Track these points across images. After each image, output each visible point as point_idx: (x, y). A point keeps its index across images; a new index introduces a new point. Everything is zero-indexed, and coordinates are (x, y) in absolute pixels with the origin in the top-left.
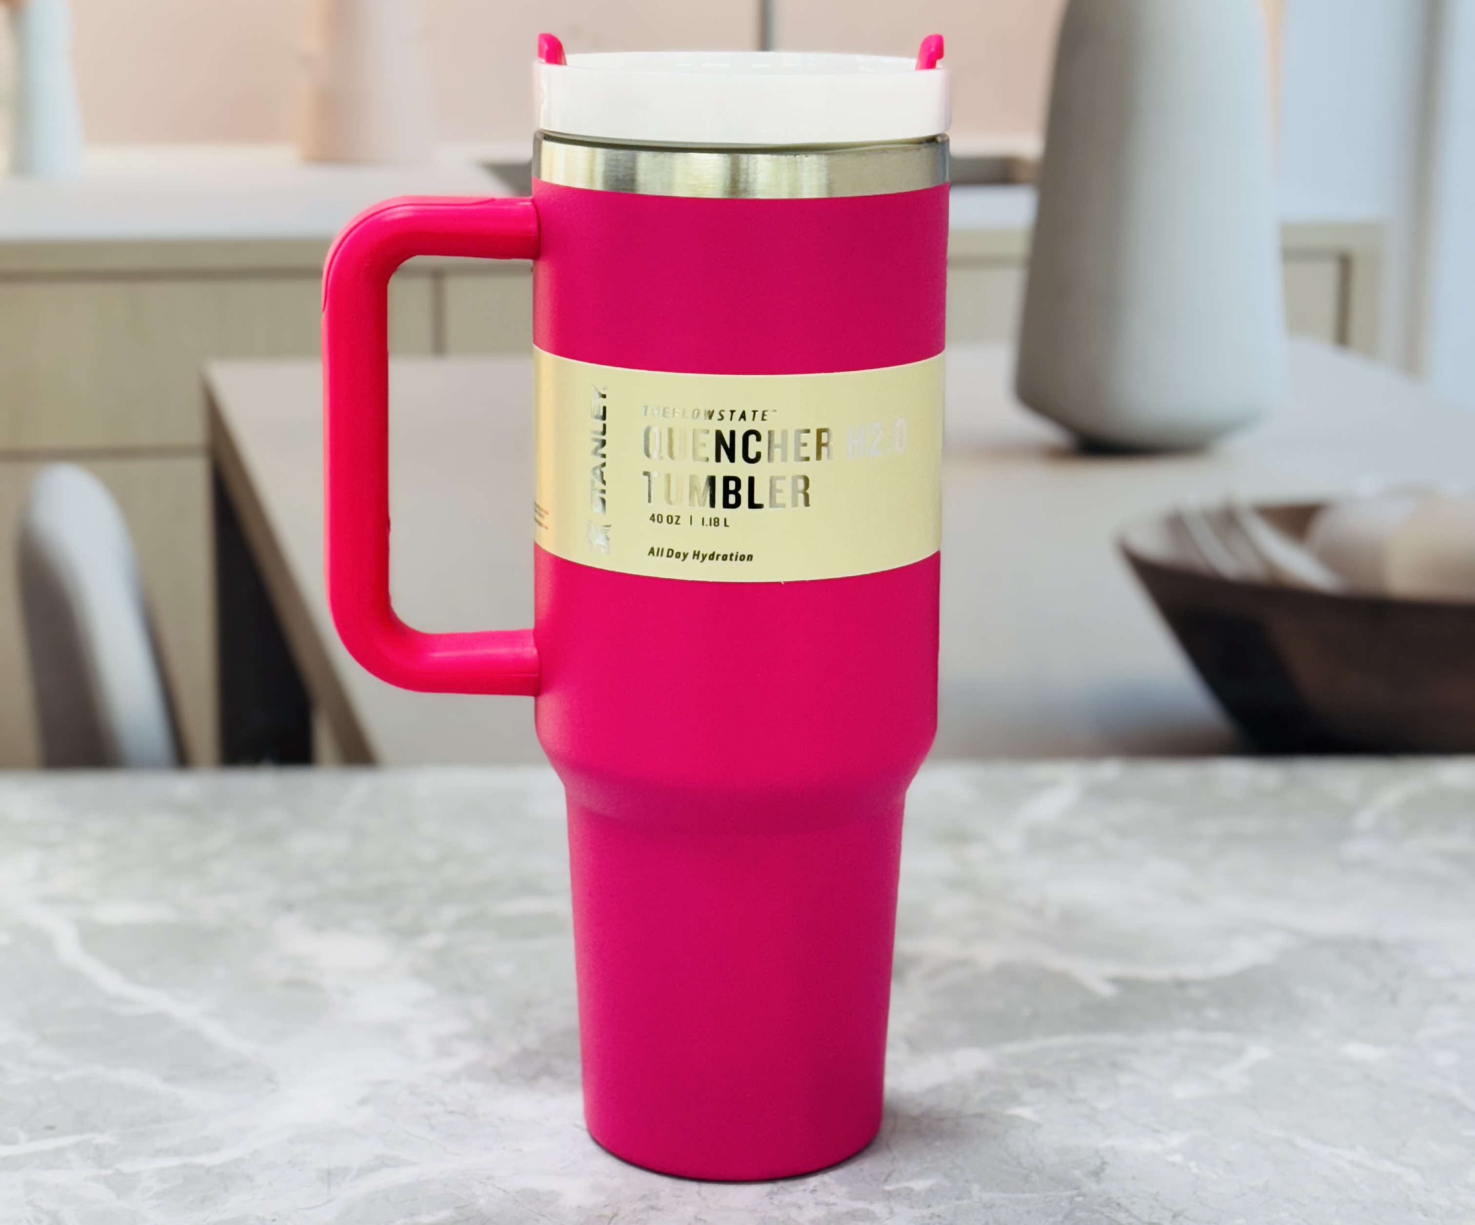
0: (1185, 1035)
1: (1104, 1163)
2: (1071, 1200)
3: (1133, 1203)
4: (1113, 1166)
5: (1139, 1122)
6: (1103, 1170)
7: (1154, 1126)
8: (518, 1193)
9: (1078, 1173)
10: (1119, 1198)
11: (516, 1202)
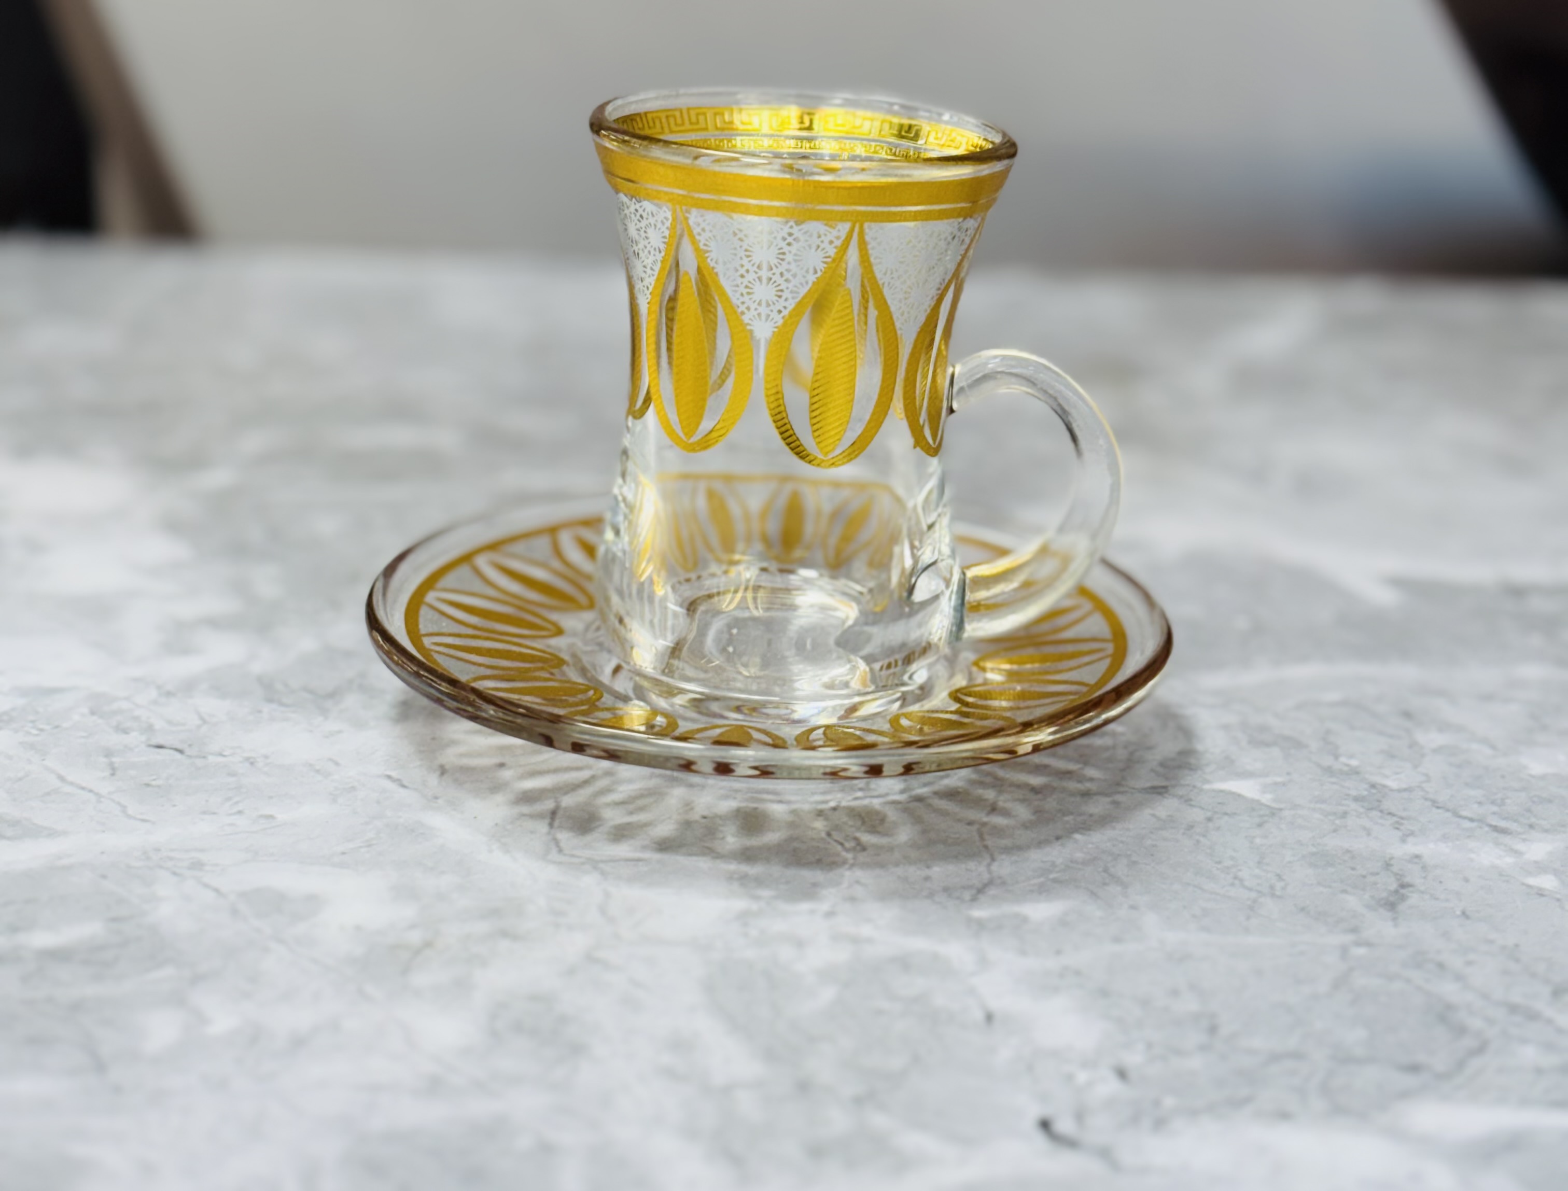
1: (1403, 886)
2: (1344, 951)
3: (1469, 963)
4: (1422, 892)
5: (1464, 813)
6: (1403, 898)
7: (1494, 822)
8: (242, 894)
9: (1353, 903)
10: (1439, 951)
11: (234, 912)
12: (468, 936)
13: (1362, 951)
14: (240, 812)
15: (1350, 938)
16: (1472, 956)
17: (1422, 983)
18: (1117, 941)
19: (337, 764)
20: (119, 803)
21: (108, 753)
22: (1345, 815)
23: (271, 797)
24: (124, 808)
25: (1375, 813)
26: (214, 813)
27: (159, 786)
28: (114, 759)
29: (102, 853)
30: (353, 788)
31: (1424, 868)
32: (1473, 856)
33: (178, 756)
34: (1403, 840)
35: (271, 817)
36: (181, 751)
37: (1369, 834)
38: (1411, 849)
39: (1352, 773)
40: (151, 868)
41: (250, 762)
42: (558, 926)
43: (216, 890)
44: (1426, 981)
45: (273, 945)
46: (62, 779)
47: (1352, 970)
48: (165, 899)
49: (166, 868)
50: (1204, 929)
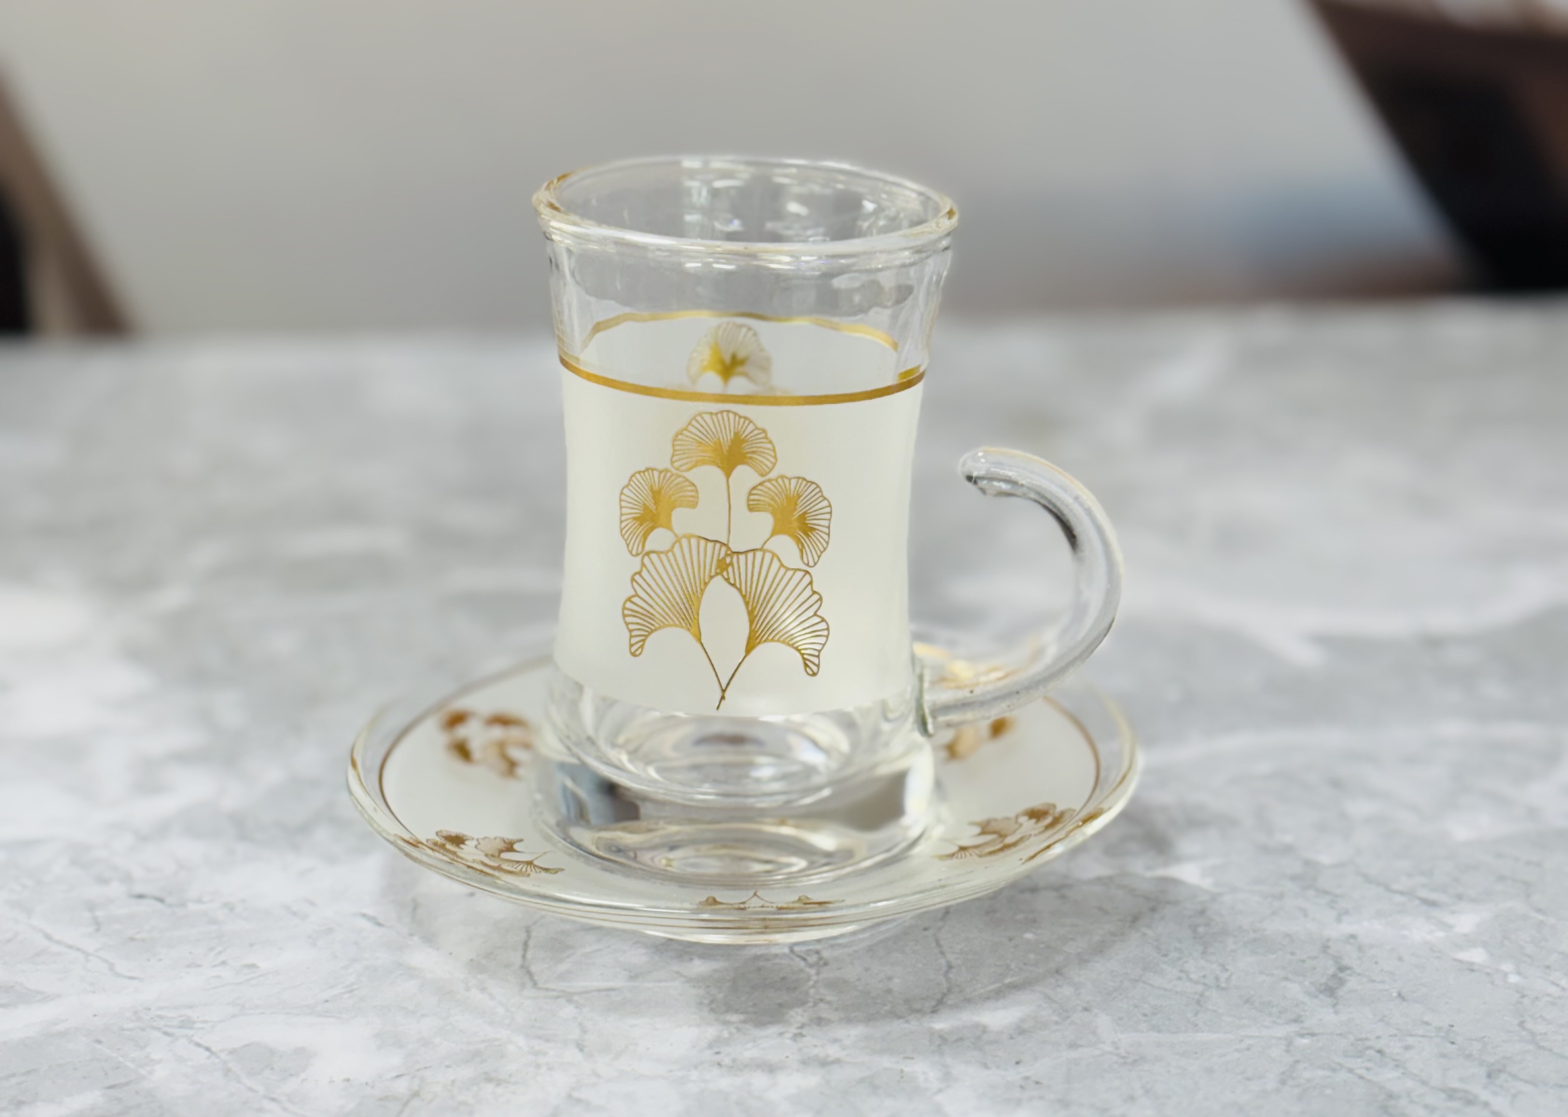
4: (1359, 974)
5: (1395, 887)
6: (1342, 982)
7: (1424, 894)
8: (232, 1052)
9: (1295, 990)
10: (1378, 1038)
11: (227, 1072)
12: (453, 1082)
13: (1305, 1041)
14: (224, 963)
15: (1294, 1028)
16: (1410, 1041)
17: (1363, 1072)
18: (1073, 1046)
19: (312, 904)
20: (105, 961)
21: (91, 907)
22: (1281, 896)
23: (251, 945)
24: (112, 967)
25: (1311, 893)
26: (199, 966)
27: (143, 940)
28: (99, 913)
29: (95, 1016)
30: (330, 930)
31: (1360, 948)
32: (1405, 932)
33: (159, 906)
34: (1339, 920)
35: (253, 966)
36: (161, 900)
37: (1306, 915)
38: (1347, 927)
39: (1288, 849)
40: (143, 1030)
41: (229, 907)
42: (538, 1066)
43: (208, 1049)
44: (1368, 1069)
45: (267, 1104)
46: (48, 937)
47: (1297, 1062)
48: (160, 1061)
49: (159, 1029)
50: (1156, 1029)
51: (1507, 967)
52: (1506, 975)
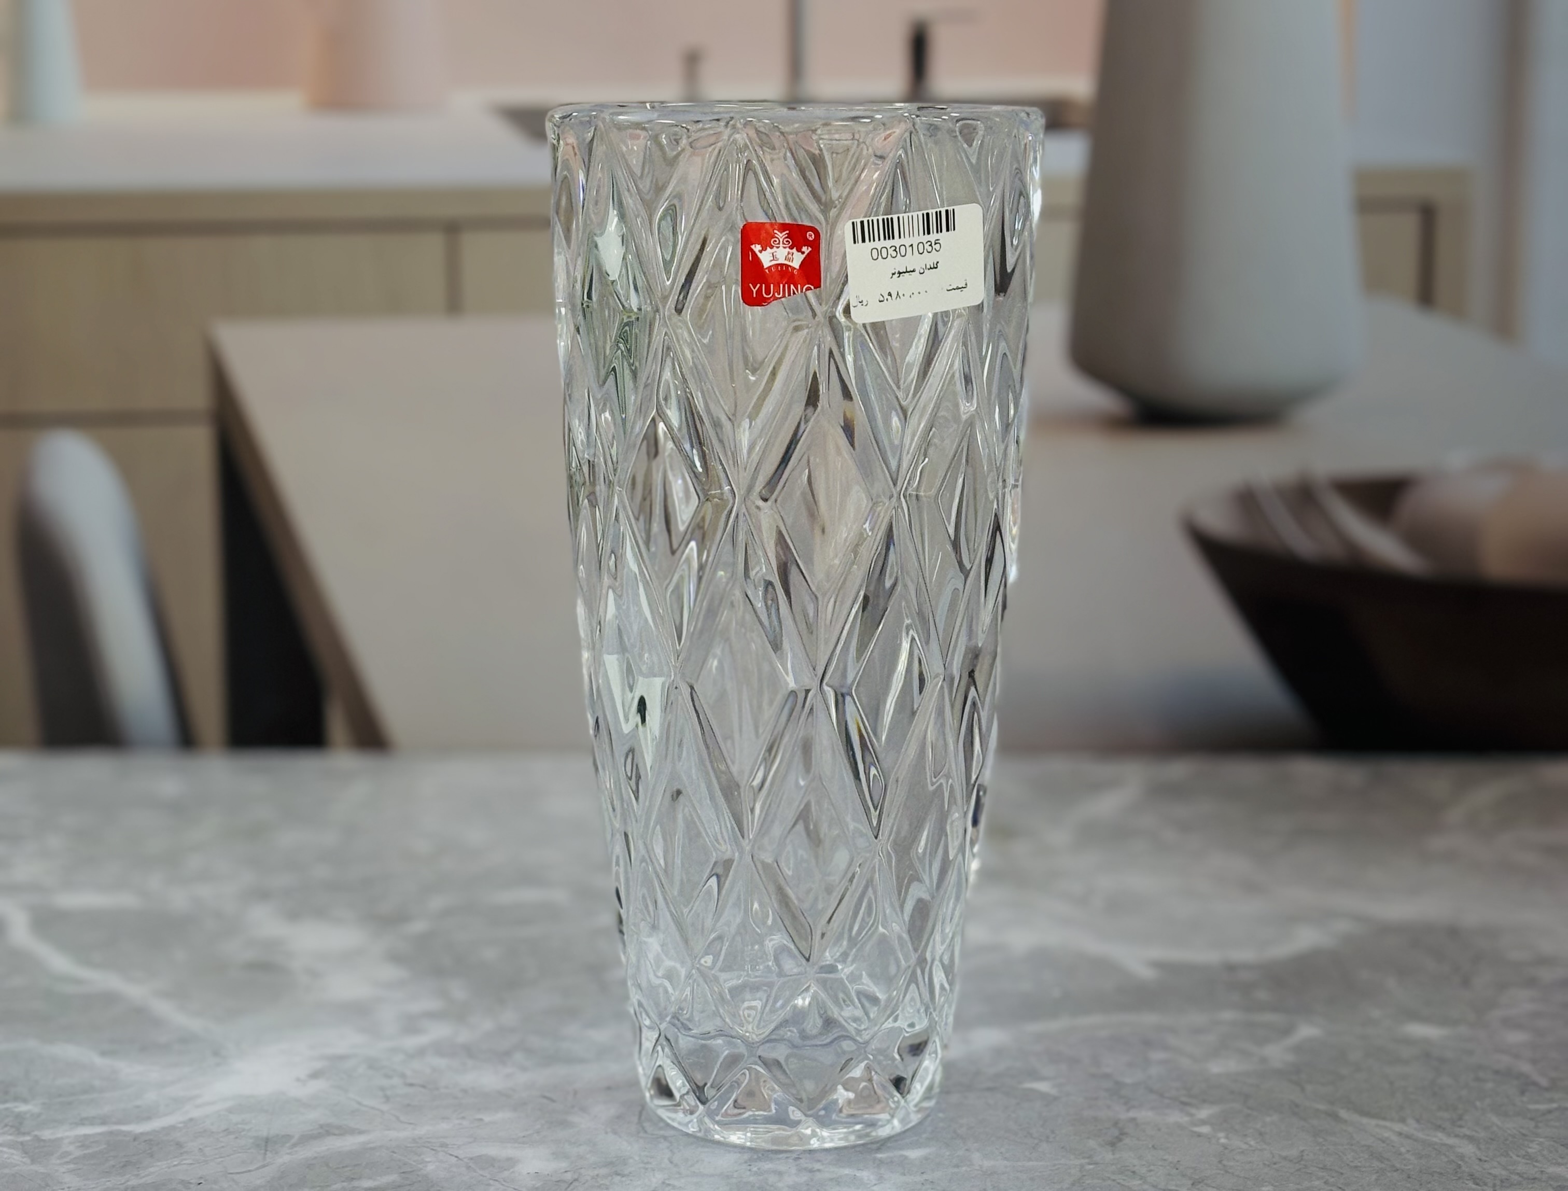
0: (1228, 1015)
1: (1122, 1134)
2: (1082, 1166)
3: (1150, 1171)
4: (1132, 1137)
5: (1166, 1095)
6: (1120, 1140)
7: (1184, 1099)
8: (471, 1159)
9: (1092, 1143)
10: (1134, 1166)
11: (468, 1167)
12: (597, 1175)
13: (1091, 1167)
14: (463, 1118)
15: (1087, 1161)
16: (1152, 1167)
17: (1121, 1181)
18: (957, 1166)
19: (514, 1091)
20: (394, 1115)
21: (382, 1089)
22: (1097, 1098)
23: (479, 1110)
24: (398, 1118)
25: (1114, 1097)
26: (449, 1119)
27: (415, 1106)
28: (388, 1093)
29: (391, 1141)
30: (525, 1104)
31: (1136, 1124)
32: (1166, 1118)
33: (423, 1090)
34: (1128, 1110)
35: (481, 1120)
36: (423, 1086)
37: (1109, 1108)
38: (1132, 1114)
39: (1107, 1076)
40: (419, 1147)
41: (465, 1091)
42: (647, 1169)
43: (456, 1157)
44: (1124, 1180)
45: (491, 1182)
46: (359, 1103)
47: (1084, 1176)
48: (429, 1162)
49: (428, 1147)
50: (1006, 1159)
51: (1221, 1135)
52: (1219, 1139)
